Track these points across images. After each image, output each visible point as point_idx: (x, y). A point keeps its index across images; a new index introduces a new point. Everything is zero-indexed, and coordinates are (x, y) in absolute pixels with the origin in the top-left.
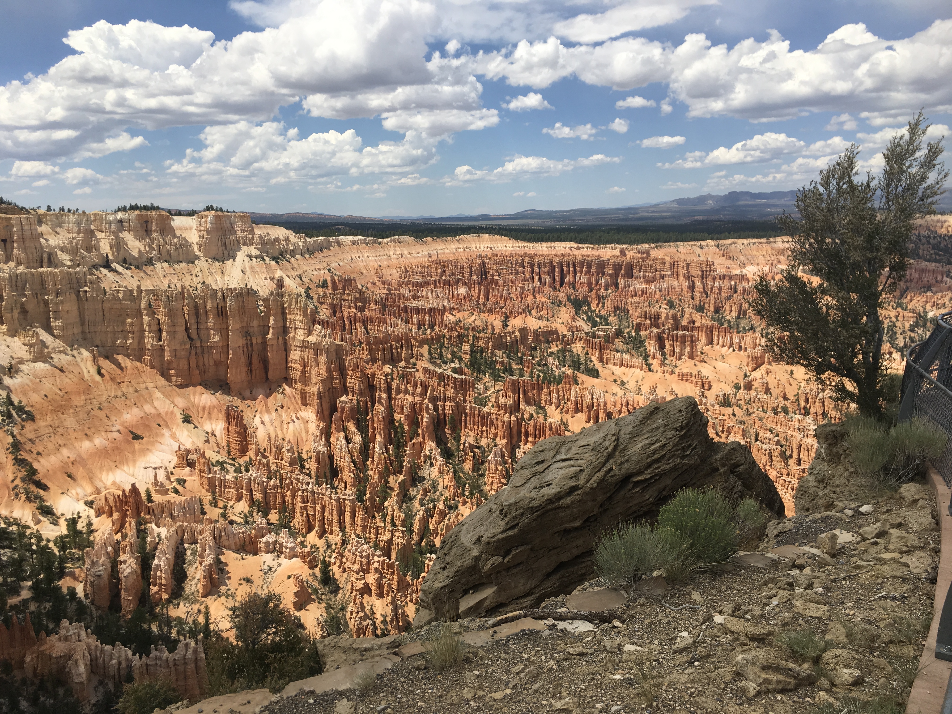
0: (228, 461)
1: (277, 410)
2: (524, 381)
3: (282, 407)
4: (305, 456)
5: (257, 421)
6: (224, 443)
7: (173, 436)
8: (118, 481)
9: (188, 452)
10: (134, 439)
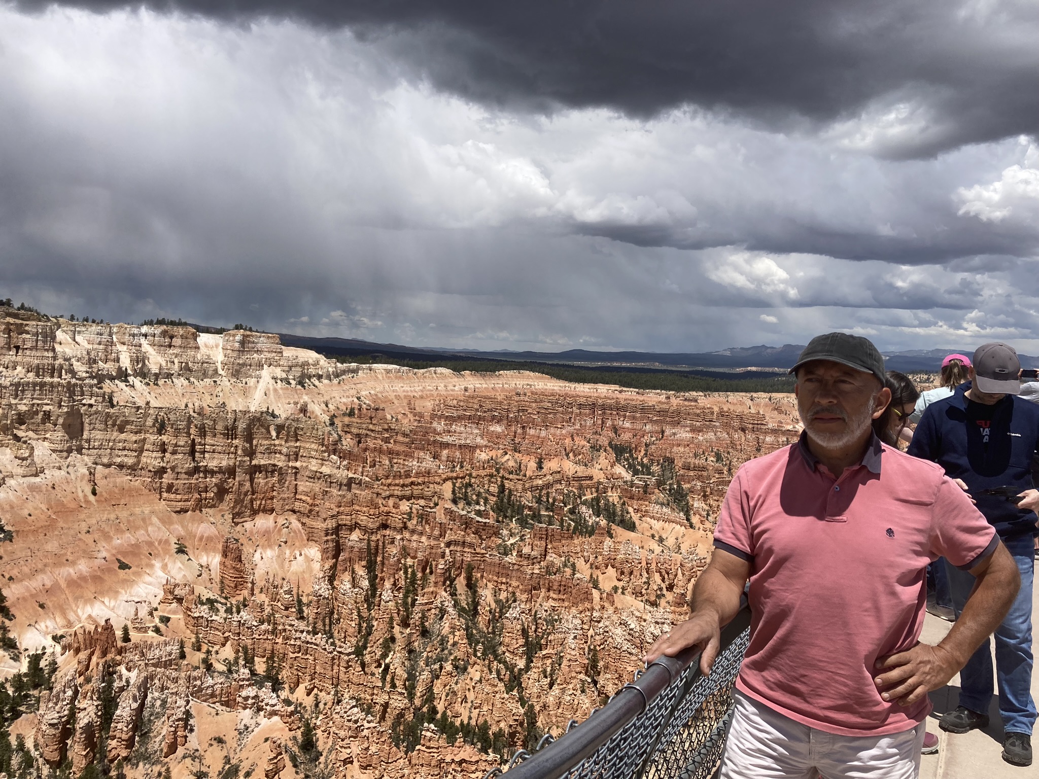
0: (219, 599)
1: (280, 546)
2: (553, 530)
3: (286, 542)
4: (305, 600)
5: (257, 556)
6: (218, 580)
7: (164, 567)
8: (94, 615)
9: (176, 585)
10: (120, 568)
